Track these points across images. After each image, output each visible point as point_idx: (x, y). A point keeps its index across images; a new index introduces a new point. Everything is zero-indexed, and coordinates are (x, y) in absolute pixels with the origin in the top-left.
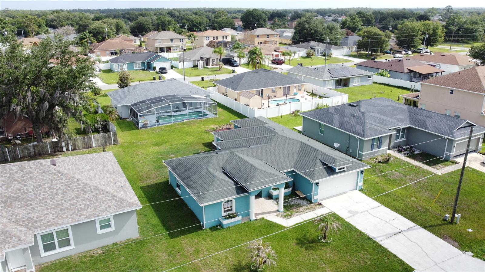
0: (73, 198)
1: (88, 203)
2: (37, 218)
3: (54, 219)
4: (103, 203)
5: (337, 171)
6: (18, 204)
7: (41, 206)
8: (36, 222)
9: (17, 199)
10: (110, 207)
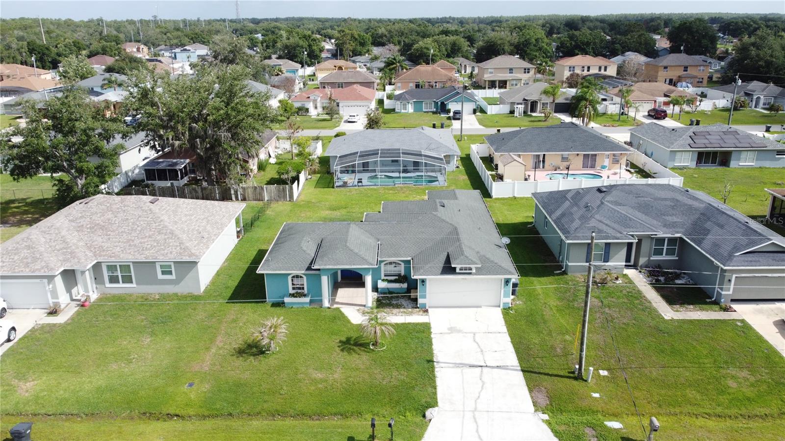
0: (146, 237)
1: (155, 244)
2: (107, 247)
3: (119, 252)
4: (168, 247)
5: (458, 271)
6: (100, 232)
7: (116, 238)
8: (104, 251)
9: (102, 228)
10: (171, 253)
